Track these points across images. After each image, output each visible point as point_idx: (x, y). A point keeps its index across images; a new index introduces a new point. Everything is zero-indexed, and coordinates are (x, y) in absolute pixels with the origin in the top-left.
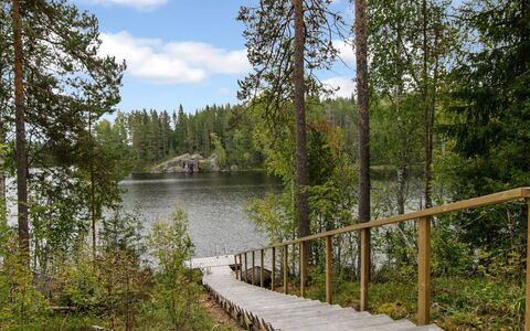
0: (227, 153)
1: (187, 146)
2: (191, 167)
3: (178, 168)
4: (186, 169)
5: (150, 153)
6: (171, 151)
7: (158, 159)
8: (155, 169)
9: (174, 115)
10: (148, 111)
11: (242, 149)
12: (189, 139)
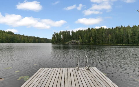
0: (82, 40)
1: (73, 38)
2: (74, 43)
3: (71, 43)
4: (73, 43)
5: (66, 40)
6: (70, 39)
7: (67, 41)
8: (67, 43)
9: (71, 32)
10: (66, 31)
11: (85, 39)
12: (74, 37)
